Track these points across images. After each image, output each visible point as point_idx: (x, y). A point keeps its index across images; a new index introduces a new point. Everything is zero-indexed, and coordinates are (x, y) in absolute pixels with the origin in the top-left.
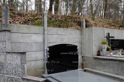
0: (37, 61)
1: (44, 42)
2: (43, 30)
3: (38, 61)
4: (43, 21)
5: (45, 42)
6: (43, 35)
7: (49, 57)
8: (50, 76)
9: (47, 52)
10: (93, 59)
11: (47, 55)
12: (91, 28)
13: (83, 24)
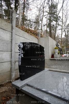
0: (2, 63)
1: (11, 42)
2: (11, 28)
3: (4, 64)
4: (12, 19)
5: (13, 41)
6: (11, 33)
7: (23, 57)
8: (25, 84)
9: (20, 50)
10: (49, 60)
11: (21, 53)
12: (47, 37)
13: (39, 35)
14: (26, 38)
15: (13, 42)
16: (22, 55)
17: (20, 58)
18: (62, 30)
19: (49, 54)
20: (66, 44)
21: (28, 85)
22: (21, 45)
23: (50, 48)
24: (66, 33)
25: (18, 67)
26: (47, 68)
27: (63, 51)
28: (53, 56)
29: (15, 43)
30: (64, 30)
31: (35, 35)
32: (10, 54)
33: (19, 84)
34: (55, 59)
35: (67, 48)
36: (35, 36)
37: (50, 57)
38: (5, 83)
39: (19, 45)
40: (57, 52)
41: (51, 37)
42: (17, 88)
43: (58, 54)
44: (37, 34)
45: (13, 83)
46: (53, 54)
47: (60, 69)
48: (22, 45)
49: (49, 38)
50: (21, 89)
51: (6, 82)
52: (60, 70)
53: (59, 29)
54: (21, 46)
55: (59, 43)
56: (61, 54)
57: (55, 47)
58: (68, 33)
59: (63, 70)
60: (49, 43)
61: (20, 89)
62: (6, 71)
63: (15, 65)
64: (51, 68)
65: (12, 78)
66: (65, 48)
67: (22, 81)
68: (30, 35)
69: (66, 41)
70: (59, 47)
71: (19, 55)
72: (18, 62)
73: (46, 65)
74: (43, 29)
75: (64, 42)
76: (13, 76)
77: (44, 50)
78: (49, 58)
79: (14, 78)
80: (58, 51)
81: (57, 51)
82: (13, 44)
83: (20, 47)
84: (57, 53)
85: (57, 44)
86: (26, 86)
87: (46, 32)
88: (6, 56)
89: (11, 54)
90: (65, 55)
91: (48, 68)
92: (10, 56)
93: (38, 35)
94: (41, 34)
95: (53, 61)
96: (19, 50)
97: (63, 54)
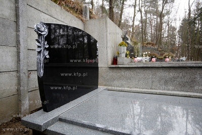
1: (17, 22)
5: (21, 20)
7: (48, 57)
8: (56, 118)
9: (40, 40)
10: (108, 69)
11: (42, 49)
12: (104, 20)
13: (86, 13)
14: (55, 17)
15: (20, 23)
16: (46, 53)
17: (42, 59)
18: (135, 7)
19: (107, 57)
20: (143, 38)
21: (61, 120)
22: (43, 29)
23: (109, 44)
24: (143, 15)
25: (37, 85)
26: (103, 85)
27: (136, 52)
28: (115, 61)
29: (26, 26)
30: (139, 9)
31: (76, 12)
32: (15, 54)
33: (40, 119)
34: (120, 66)
35: (143, 47)
36: (77, 15)
37: (110, 62)
38: (4, 123)
39: (38, 28)
40: (124, 52)
41: (113, 21)
42: (35, 128)
43: (126, 56)
44: (82, 11)
45: (24, 119)
46: (116, 57)
47: (128, 87)
48: (46, 30)
49: (109, 20)
50: (46, 129)
51: (6, 122)
52: (129, 89)
53: (130, 6)
54: (42, 32)
55: (129, 35)
56: (131, 58)
57: (121, 40)
58: (146, 16)
59: (135, 88)
60: (107, 31)
61: (42, 130)
62: (5, 94)
63: (28, 80)
64: (111, 86)
65: (22, 110)
66: (139, 45)
67: (46, 113)
68: (64, 10)
69: (142, 32)
70: (128, 43)
71: (39, 52)
72: (36, 72)
73: (100, 80)
74: (95, 4)
75: (138, 34)
76: (25, 106)
77: (98, 45)
78: (108, 64)
79: (26, 109)
80: (126, 51)
81: (124, 49)
82: (21, 29)
83: (40, 35)
84: (123, 55)
85: (125, 36)
86: (58, 123)
87: (102, 10)
88: (3, 57)
89: (18, 53)
90: (139, 59)
91: (105, 85)
92: (15, 58)
93: (83, 13)
94: (90, 12)
95: (115, 70)
96: (39, 42)
97: (135, 57)
